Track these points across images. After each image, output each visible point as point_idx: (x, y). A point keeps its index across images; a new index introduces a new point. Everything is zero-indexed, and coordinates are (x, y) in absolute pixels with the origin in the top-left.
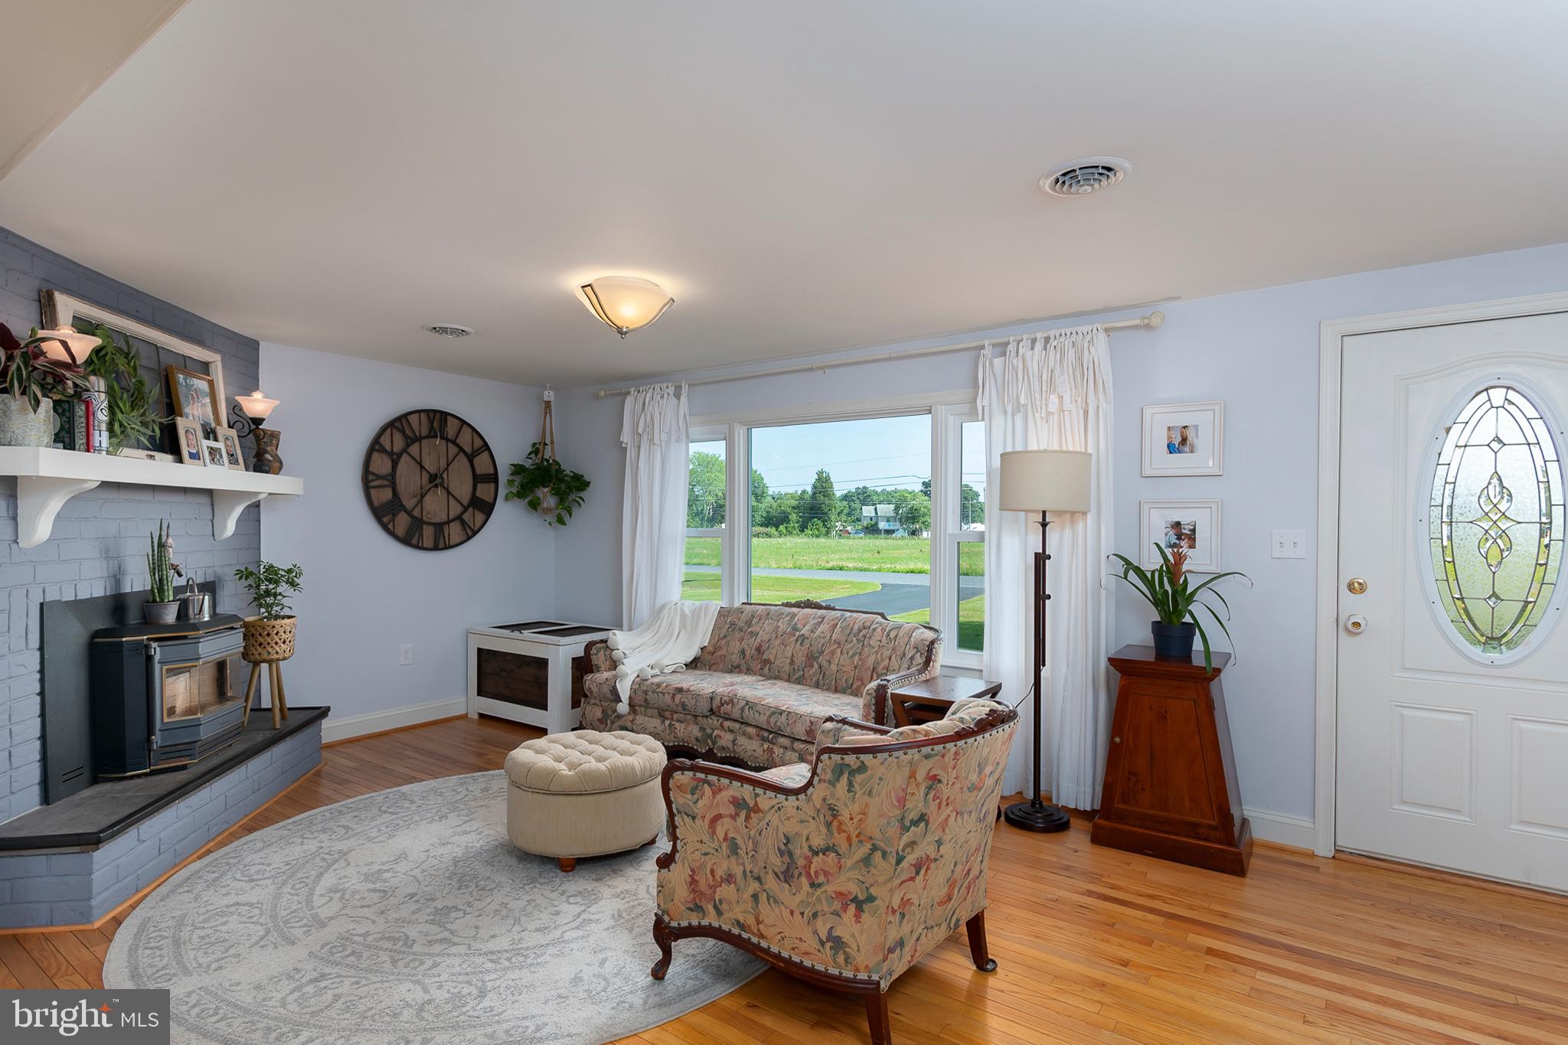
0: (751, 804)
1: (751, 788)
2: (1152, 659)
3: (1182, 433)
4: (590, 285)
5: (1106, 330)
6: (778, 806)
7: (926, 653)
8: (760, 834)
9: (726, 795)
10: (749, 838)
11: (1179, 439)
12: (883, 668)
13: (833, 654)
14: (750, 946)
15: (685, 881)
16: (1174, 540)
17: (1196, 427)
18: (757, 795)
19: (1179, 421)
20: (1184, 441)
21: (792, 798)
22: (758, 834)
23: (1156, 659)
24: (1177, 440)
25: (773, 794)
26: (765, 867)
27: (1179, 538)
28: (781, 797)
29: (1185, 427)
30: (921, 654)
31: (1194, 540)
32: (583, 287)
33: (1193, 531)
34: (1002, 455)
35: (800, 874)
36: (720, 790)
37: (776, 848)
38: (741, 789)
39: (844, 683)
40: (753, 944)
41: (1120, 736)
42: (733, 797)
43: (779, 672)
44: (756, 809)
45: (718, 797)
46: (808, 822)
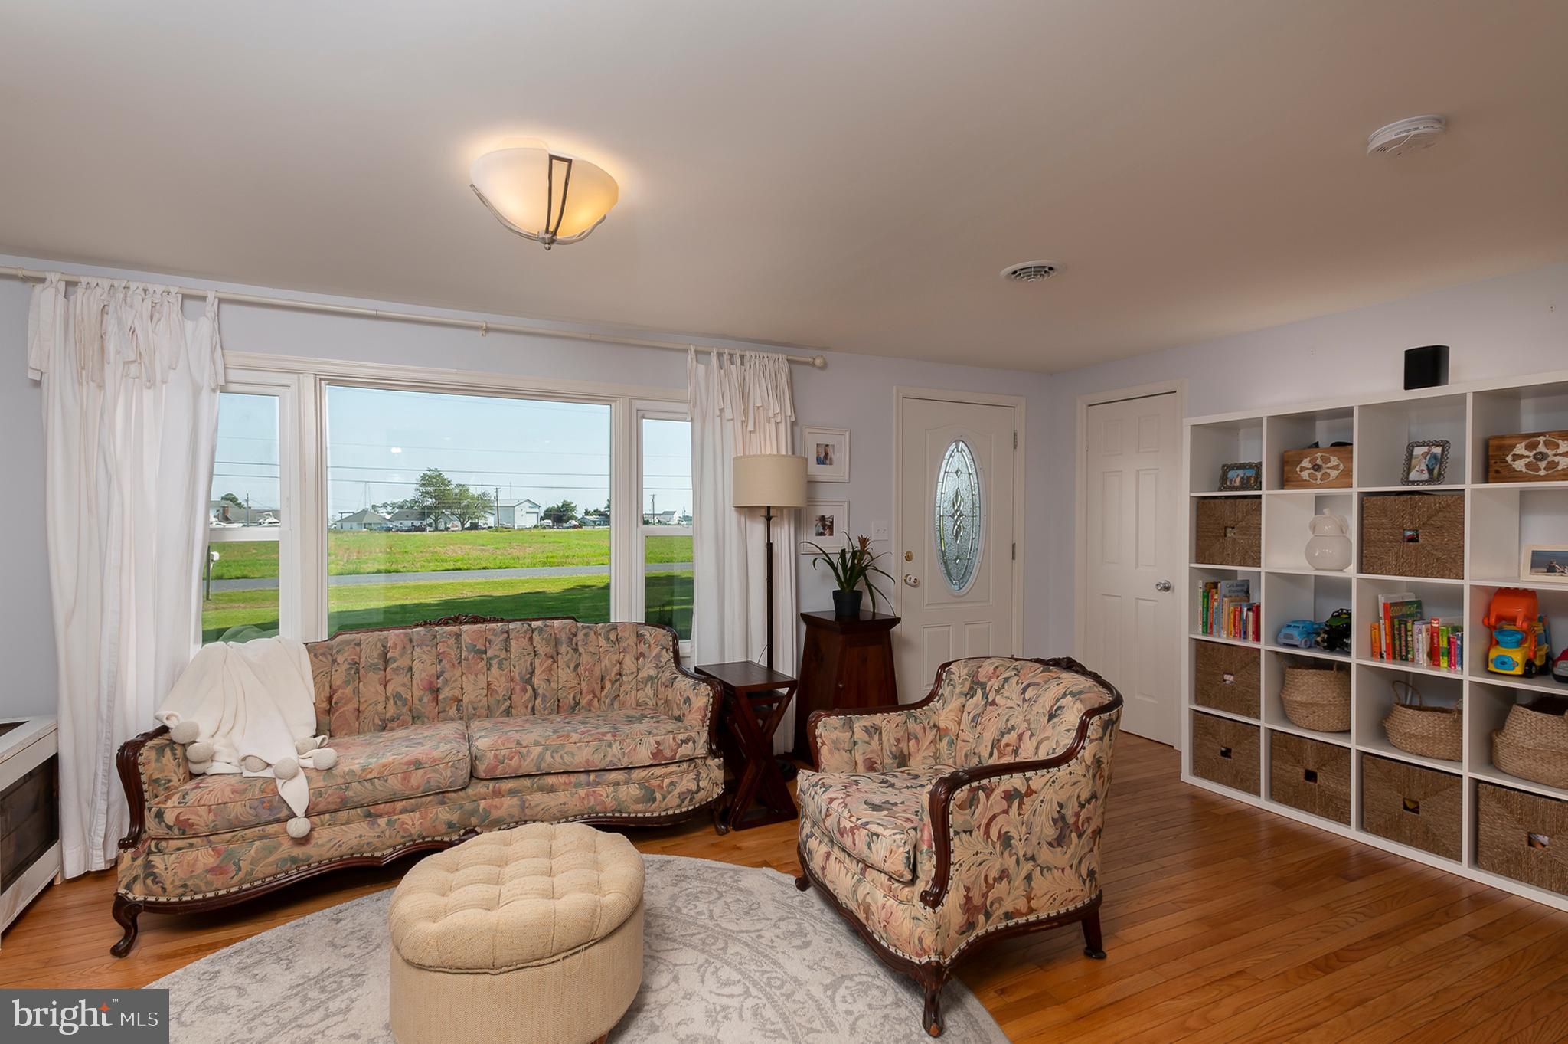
0: (1023, 790)
1: (1021, 775)
2: (833, 620)
3: (825, 450)
4: (569, 161)
5: (790, 361)
6: (1052, 779)
7: (671, 648)
8: (1034, 815)
9: (998, 793)
10: (1023, 824)
11: (823, 454)
12: (617, 674)
13: (550, 671)
14: (1021, 929)
15: (960, 904)
16: (821, 530)
17: (833, 446)
18: (1028, 780)
19: (824, 440)
20: (826, 454)
21: (1064, 768)
22: (1032, 815)
23: (836, 619)
24: (822, 455)
25: (1044, 771)
26: (1039, 843)
27: (824, 529)
28: (1054, 770)
29: (827, 445)
30: (667, 650)
31: (832, 529)
32: (552, 158)
33: (832, 523)
34: (734, 459)
35: (1071, 831)
36: (992, 790)
37: (1050, 818)
38: (1011, 780)
39: (571, 700)
40: (1023, 925)
41: (842, 683)
42: (1004, 792)
43: (474, 709)
44: (1030, 792)
45: (991, 798)
46: (1079, 781)
